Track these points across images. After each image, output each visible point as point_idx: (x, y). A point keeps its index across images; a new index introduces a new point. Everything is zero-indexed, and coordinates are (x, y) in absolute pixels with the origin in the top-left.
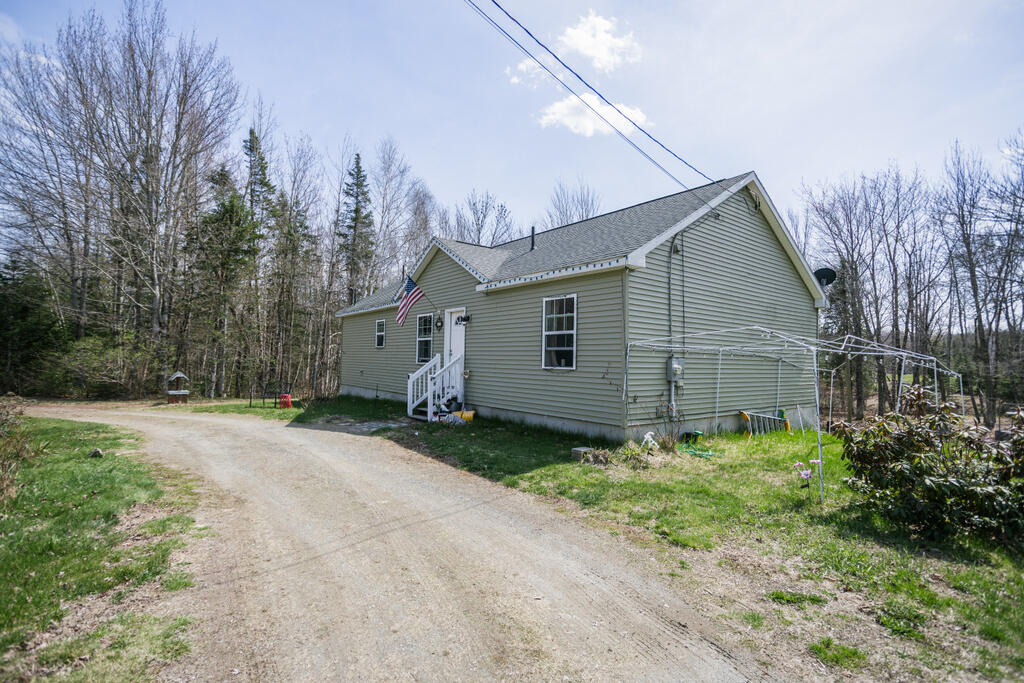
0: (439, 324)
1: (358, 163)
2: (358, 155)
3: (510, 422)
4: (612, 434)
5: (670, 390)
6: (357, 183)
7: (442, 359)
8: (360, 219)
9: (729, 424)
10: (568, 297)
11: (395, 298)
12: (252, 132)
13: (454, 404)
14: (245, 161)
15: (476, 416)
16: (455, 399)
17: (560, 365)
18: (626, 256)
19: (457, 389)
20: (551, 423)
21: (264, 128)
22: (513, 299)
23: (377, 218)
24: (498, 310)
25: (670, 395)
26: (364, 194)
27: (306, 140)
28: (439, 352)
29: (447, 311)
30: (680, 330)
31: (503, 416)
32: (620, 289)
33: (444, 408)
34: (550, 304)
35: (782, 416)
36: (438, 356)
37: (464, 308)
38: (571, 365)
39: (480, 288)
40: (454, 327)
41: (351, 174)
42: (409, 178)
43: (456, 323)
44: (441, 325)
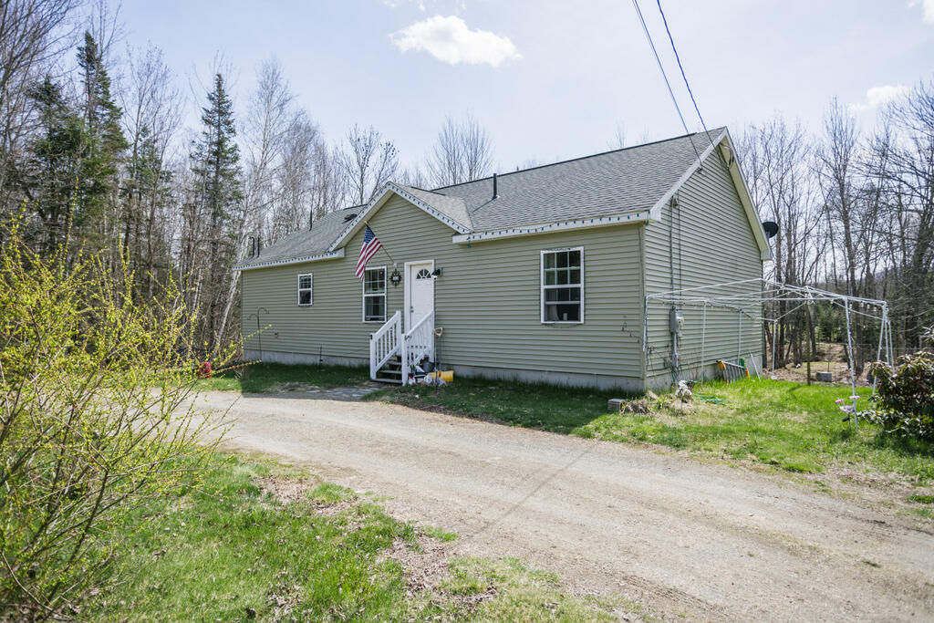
0: (397, 278)
1: (219, 85)
2: (219, 76)
3: (500, 380)
4: (631, 385)
5: (672, 341)
6: (219, 111)
7: (403, 316)
8: (220, 154)
9: (709, 373)
10: (572, 250)
11: (331, 249)
12: (88, 38)
13: (428, 365)
14: (79, 74)
15: (454, 375)
16: (426, 359)
17: (561, 319)
18: (648, 211)
19: (426, 347)
20: (553, 379)
21: (108, 35)
22: (499, 251)
23: (244, 154)
24: (480, 262)
25: (672, 346)
26: (228, 123)
27: (155, 54)
28: (398, 309)
29: (406, 264)
30: (668, 286)
31: (489, 374)
32: (637, 243)
33: (419, 369)
34: (548, 257)
35: (743, 365)
36: (398, 313)
37: (433, 261)
38: (578, 319)
39: (456, 240)
40: (416, 282)
41: (211, 98)
42: (291, 108)
43: (418, 277)
44: (398, 279)
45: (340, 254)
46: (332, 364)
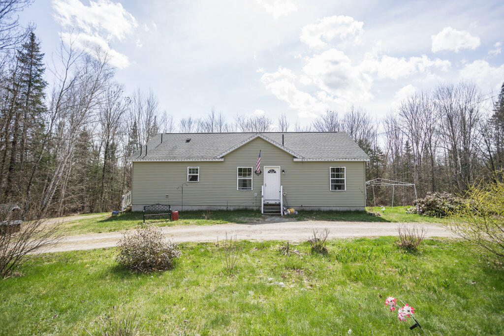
4: (361, 209)
10: (341, 167)
11: (219, 157)
17: (336, 189)
20: (334, 209)
28: (260, 185)
29: (265, 167)
31: (307, 209)
34: (332, 169)
37: (280, 167)
38: (343, 189)
40: (267, 174)
43: (269, 172)
44: (259, 173)
45: (223, 160)
46: (215, 210)
